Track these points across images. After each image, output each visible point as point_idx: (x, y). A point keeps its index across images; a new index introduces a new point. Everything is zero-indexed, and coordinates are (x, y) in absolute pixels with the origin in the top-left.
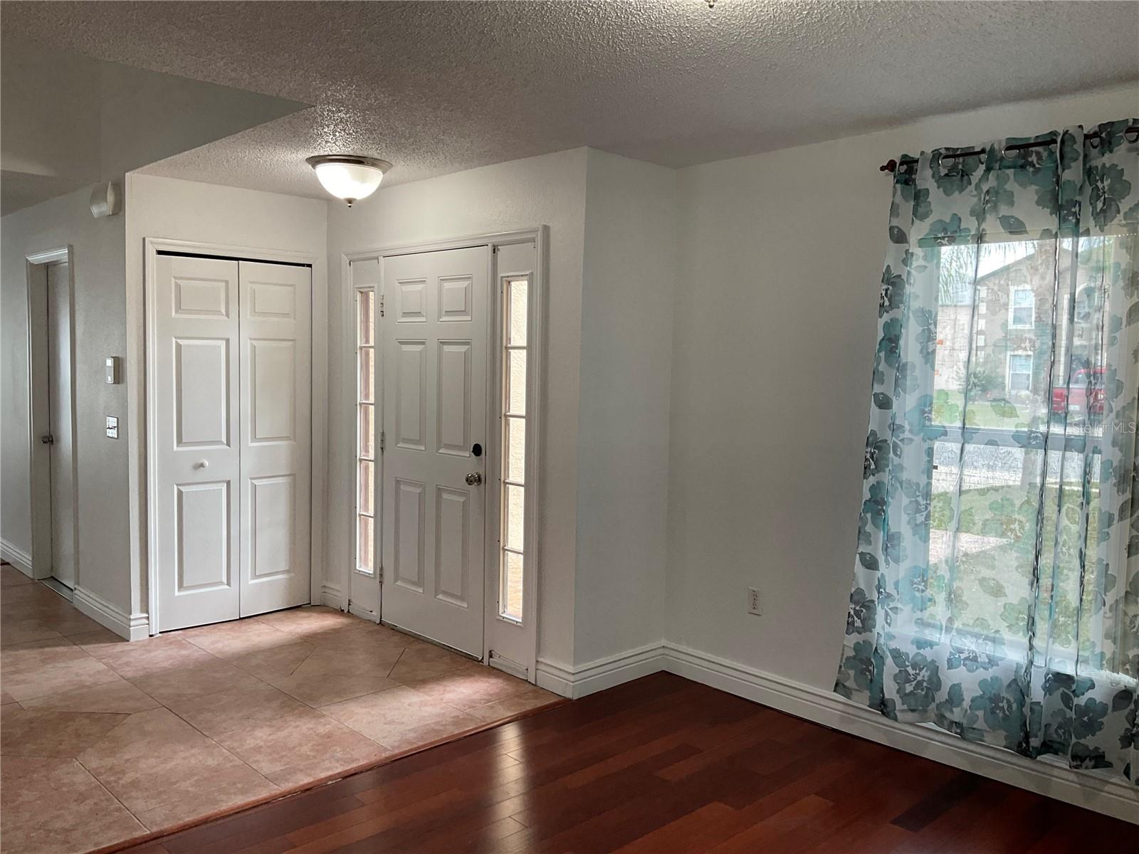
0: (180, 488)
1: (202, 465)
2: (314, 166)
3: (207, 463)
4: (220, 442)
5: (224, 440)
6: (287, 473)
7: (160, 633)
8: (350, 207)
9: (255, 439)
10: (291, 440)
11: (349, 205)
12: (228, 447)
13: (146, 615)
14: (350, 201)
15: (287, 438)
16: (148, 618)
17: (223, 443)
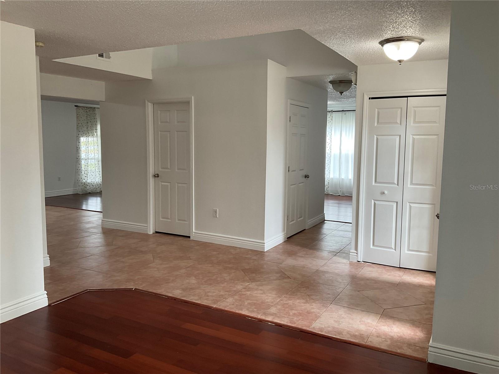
0: (375, 201)
1: (384, 193)
2: (382, 46)
3: (386, 192)
4: (394, 183)
5: (396, 182)
6: (430, 203)
7: (363, 261)
8: (400, 64)
9: (412, 183)
10: (433, 186)
11: (400, 63)
12: (397, 186)
13: (356, 252)
14: (400, 61)
15: (432, 185)
16: (357, 253)
17: (395, 184)
